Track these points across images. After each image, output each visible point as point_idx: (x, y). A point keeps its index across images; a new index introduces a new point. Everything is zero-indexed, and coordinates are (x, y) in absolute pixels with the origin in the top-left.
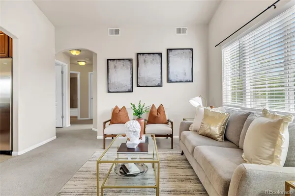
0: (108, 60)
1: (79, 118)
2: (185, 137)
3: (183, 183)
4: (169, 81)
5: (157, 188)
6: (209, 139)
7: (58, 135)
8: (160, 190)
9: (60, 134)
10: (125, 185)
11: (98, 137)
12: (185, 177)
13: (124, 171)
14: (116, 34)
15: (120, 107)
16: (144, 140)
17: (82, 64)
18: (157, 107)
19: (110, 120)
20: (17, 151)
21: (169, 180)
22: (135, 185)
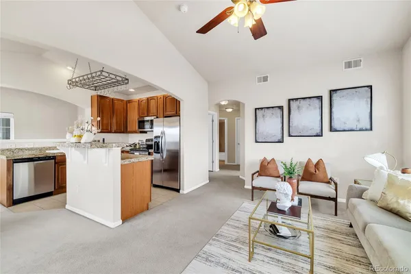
0: (256, 109)
1: (226, 163)
2: (354, 207)
3: (349, 263)
4: (332, 129)
5: (311, 258)
6: (396, 216)
7: (211, 179)
8: (315, 262)
9: (212, 179)
10: (275, 245)
11: (246, 187)
12: (352, 256)
13: (274, 230)
14: (264, 81)
15: (269, 158)
16: (296, 203)
17: (230, 110)
18: (315, 161)
19: (258, 172)
20: (183, 190)
21: (329, 254)
22: (285, 248)
